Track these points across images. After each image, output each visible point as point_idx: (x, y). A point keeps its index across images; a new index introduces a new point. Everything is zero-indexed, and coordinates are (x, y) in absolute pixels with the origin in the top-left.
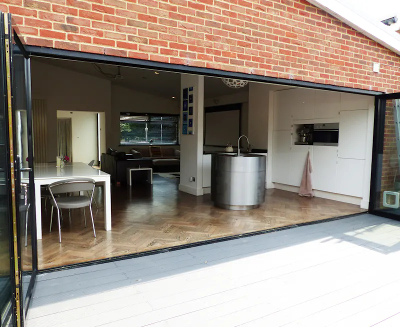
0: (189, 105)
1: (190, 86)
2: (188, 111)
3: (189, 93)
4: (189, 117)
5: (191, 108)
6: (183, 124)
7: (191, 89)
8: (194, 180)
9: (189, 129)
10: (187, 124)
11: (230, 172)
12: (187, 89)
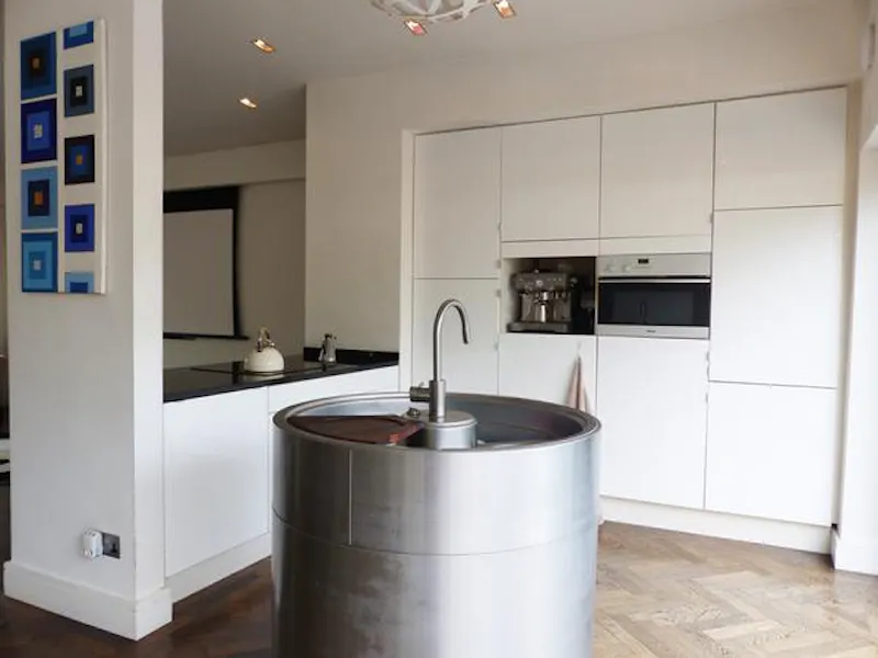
0: (68, 127)
1: (76, 20)
2: (60, 163)
3: (67, 59)
4: (68, 196)
5: (84, 147)
6: (26, 238)
7: (82, 36)
8: (112, 549)
9: (69, 263)
10: (53, 237)
11: (429, 553)
12: (51, 37)
